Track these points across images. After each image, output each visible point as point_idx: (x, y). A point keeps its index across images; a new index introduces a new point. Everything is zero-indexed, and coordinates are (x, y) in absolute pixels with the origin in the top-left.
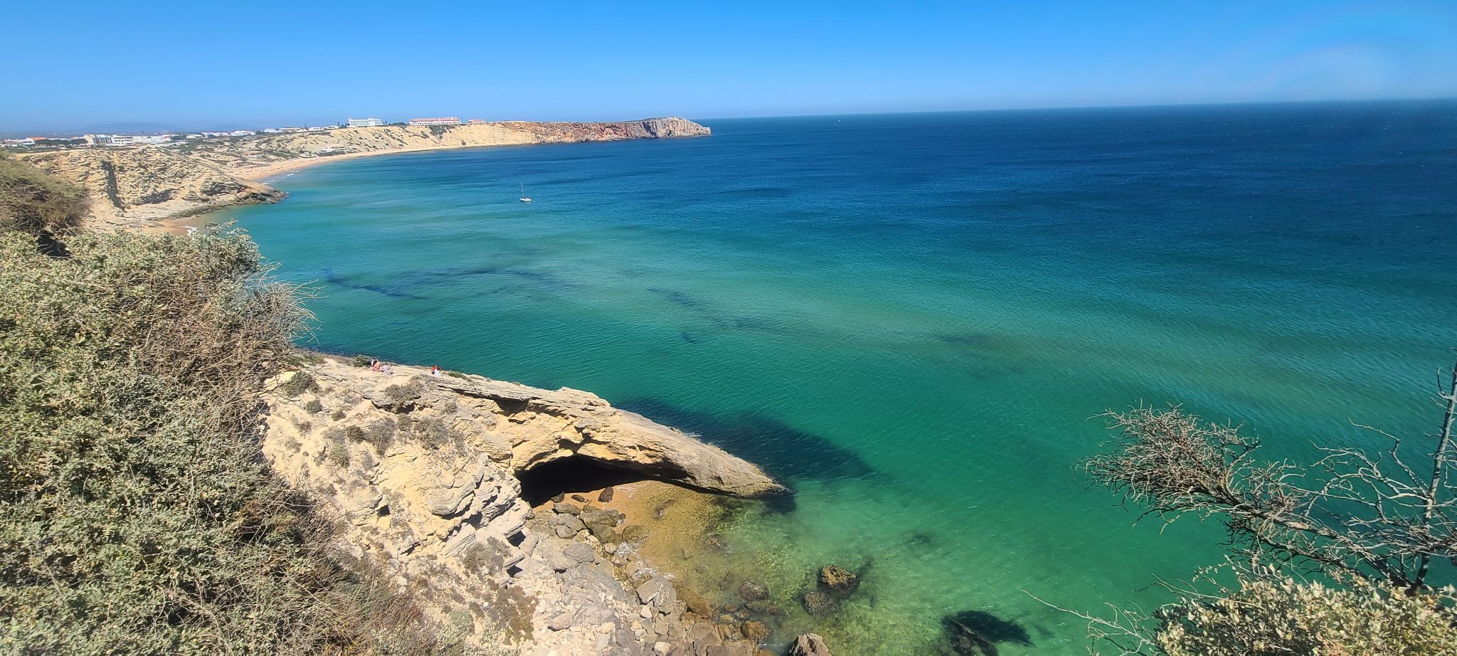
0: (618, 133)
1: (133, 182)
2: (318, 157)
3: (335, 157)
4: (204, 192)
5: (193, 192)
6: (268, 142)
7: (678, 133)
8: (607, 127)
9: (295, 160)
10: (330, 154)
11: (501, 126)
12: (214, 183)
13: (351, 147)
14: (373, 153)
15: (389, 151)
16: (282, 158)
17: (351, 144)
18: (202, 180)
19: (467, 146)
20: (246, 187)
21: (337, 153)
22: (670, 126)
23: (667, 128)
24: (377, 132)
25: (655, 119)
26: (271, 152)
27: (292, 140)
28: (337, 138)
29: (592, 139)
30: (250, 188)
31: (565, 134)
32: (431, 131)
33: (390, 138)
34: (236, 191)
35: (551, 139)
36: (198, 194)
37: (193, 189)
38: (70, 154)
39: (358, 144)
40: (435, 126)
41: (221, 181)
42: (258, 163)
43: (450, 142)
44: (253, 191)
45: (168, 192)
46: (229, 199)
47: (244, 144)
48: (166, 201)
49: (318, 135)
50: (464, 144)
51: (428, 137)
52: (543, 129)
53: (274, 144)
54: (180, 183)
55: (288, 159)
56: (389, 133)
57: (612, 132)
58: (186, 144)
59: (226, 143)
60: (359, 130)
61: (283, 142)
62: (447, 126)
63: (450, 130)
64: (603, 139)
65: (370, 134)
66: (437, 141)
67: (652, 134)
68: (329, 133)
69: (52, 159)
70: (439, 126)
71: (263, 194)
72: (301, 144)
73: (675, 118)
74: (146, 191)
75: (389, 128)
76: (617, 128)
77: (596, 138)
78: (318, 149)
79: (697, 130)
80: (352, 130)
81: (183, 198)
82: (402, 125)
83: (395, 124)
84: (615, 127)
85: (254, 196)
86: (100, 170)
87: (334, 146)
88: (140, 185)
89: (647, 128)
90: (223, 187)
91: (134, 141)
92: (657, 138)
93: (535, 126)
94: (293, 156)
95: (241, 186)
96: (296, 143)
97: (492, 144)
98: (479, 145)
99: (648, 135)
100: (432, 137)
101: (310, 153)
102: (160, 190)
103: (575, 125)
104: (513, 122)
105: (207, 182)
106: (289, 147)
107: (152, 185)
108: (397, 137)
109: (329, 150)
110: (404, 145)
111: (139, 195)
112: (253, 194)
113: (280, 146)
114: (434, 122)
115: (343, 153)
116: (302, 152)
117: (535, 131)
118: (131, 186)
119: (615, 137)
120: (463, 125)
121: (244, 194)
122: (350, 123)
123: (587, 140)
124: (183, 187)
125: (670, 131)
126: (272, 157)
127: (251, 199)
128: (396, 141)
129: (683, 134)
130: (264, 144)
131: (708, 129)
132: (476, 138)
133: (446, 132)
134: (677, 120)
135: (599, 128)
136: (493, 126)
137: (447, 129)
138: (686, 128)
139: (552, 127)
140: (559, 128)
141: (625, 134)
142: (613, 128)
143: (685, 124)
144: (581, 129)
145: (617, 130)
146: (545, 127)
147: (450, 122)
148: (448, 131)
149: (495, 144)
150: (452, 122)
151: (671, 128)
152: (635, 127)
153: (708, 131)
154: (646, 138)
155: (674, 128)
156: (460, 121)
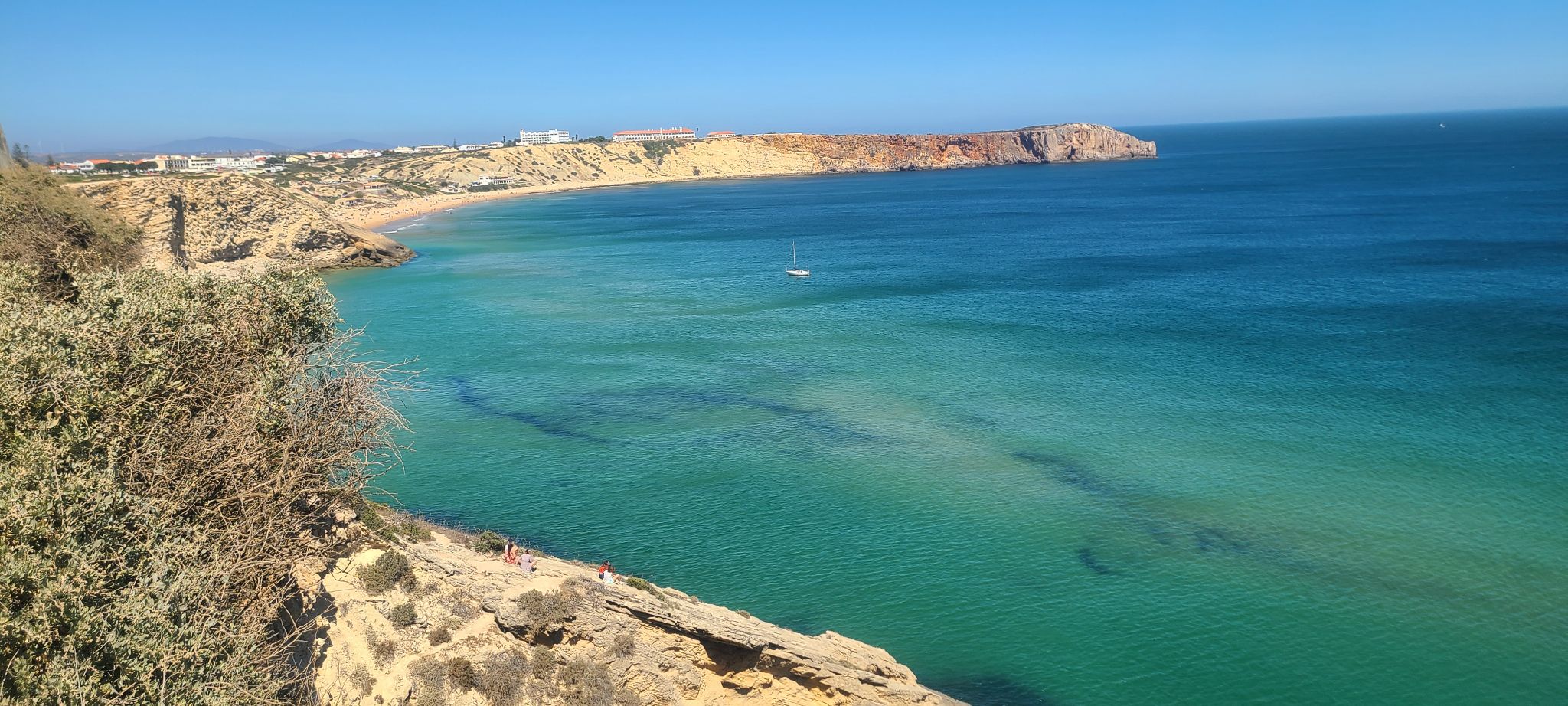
0: (972, 153)
1: (205, 227)
2: (467, 193)
3: (493, 194)
4: (298, 245)
5: (282, 245)
6: (397, 168)
7: (1088, 153)
8: (951, 143)
9: (433, 198)
10: (486, 188)
11: (762, 142)
12: (313, 232)
13: (518, 178)
14: (550, 187)
15: (576, 184)
16: (415, 194)
17: (519, 172)
18: (297, 226)
19: (701, 176)
20: (356, 239)
21: (495, 188)
22: (1074, 140)
23: (1068, 143)
24: (561, 152)
25: (1043, 127)
26: (399, 184)
27: (432, 165)
28: (499, 163)
29: (922, 165)
30: (362, 241)
31: (872, 155)
32: (645, 150)
33: (580, 163)
34: (342, 244)
35: (847, 165)
36: (289, 248)
37: (282, 240)
38: (134, 184)
39: (530, 173)
40: (653, 143)
41: (323, 229)
42: (378, 201)
43: (675, 170)
44: (366, 246)
45: (249, 243)
46: (330, 257)
47: (363, 170)
48: (243, 257)
49: (471, 158)
50: (697, 173)
51: (640, 161)
52: (835, 147)
53: (406, 171)
54: (267, 230)
55: (422, 196)
56: (578, 154)
57: (959, 152)
58: (284, 171)
59: (339, 170)
60: (535, 150)
61: (419, 168)
62: (673, 144)
63: (678, 149)
64: (942, 165)
65: (549, 156)
66: (653, 168)
67: (1036, 154)
68: (488, 154)
69: (110, 192)
70: (660, 142)
71: (379, 251)
72: (445, 171)
73: (1085, 126)
74: (220, 242)
75: (580, 146)
76: (969, 144)
77: (929, 164)
78: (469, 179)
79: (1129, 146)
80: (522, 150)
81: (267, 255)
82: (601, 141)
83: (590, 140)
84: (965, 142)
85: (366, 253)
86: (167, 208)
87: (493, 175)
88: (214, 232)
89: (1028, 142)
90: (324, 239)
91: (216, 165)
92: (1047, 162)
93: (821, 141)
94: (431, 191)
95: (350, 237)
96: (437, 171)
97: (744, 174)
98: (721, 175)
99: (1028, 156)
100: (646, 161)
101: (456, 186)
102: (238, 241)
103: (893, 140)
104: (783, 135)
105: (304, 229)
106: (427, 177)
107: (229, 233)
108: (591, 161)
109: (485, 182)
110: (601, 175)
111: (210, 247)
112: (366, 250)
113: (413, 174)
114: (653, 136)
115: (505, 187)
116: (444, 185)
117: (820, 151)
118: (203, 233)
119: (964, 161)
120: (698, 141)
121: (352, 250)
122: (522, 138)
123: (912, 167)
124: (270, 237)
125: (1073, 151)
126: (400, 192)
127: (361, 258)
128: (588, 168)
129: (1098, 154)
130: (392, 172)
131: (1152, 145)
132: (718, 164)
133: (670, 153)
134: (1088, 128)
135: (936, 144)
136: (748, 142)
137: (672, 147)
138: (1106, 143)
139: (850, 143)
140: (862, 146)
141: (984, 155)
142: (962, 144)
143: (1104, 135)
144: (902, 147)
145: (969, 149)
146: (839, 144)
147: (678, 135)
148: (672, 151)
149: (749, 174)
150: (682, 135)
151: (1075, 143)
152: (1004, 142)
153: (1150, 149)
154: (1024, 163)
155: (1082, 144)
156: (694, 135)
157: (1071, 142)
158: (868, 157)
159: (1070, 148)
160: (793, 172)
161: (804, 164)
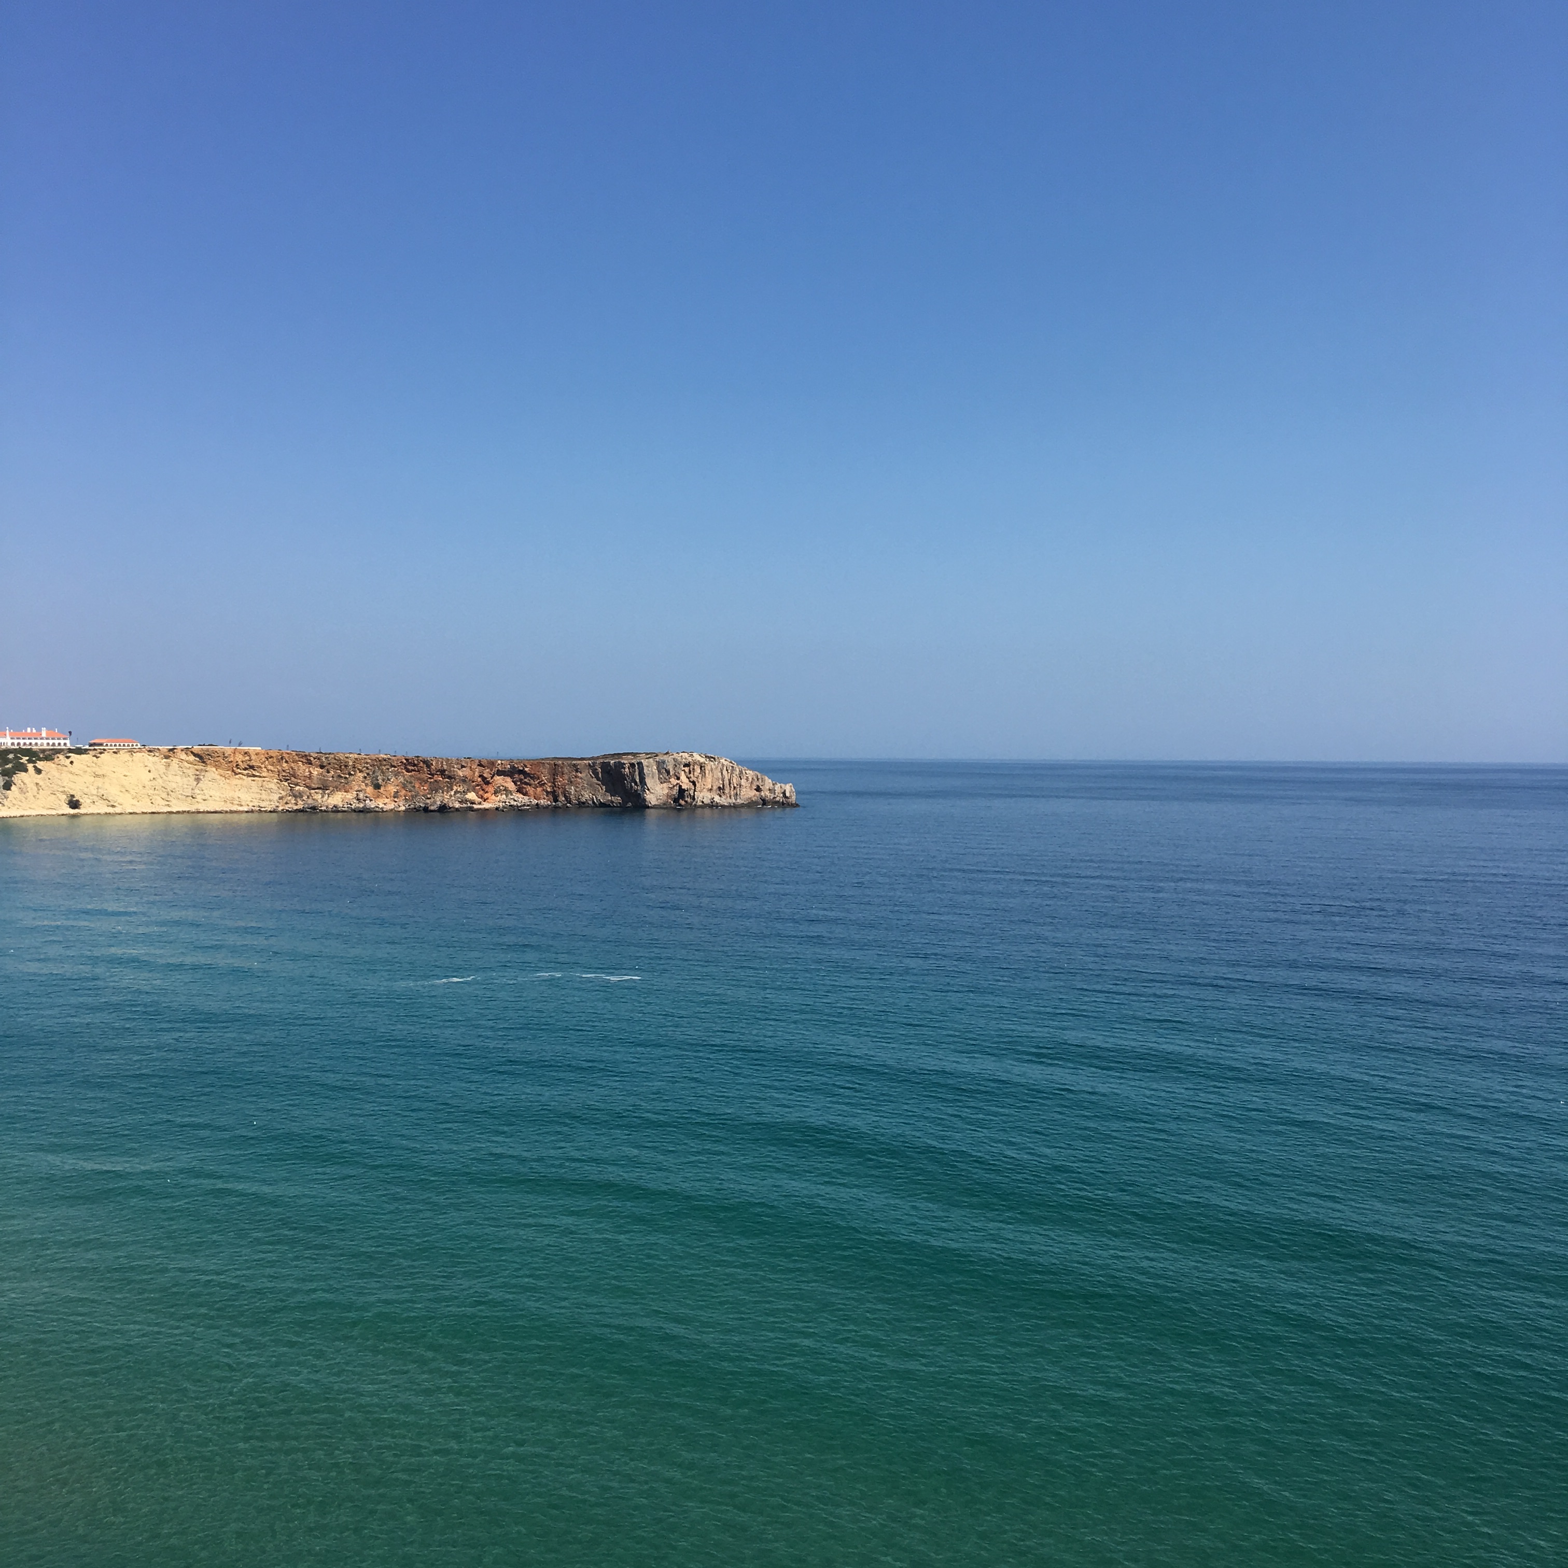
0: (530, 789)
7: (703, 796)
8: (500, 773)
11: (192, 758)
19: (82, 811)
22: (683, 777)
23: (674, 781)
25: (637, 755)
29: (458, 805)
31: (377, 787)
35: (334, 800)
43: (35, 799)
50: (74, 804)
52: (316, 771)
57: (511, 786)
62: (33, 755)
63: (40, 764)
64: (486, 805)
67: (628, 795)
70: (7, 751)
73: (697, 757)
76: (527, 775)
77: (467, 804)
79: (759, 788)
84: (522, 772)
89: (615, 777)
92: (644, 806)
93: (291, 763)
97: (159, 809)
98: (118, 810)
103: (410, 764)
104: (228, 750)
117: (289, 778)
119: (520, 800)
120: (79, 751)
123: (442, 807)
125: (682, 791)
129: (718, 798)
131: (789, 789)
132: (113, 792)
133: (26, 770)
134: (702, 760)
135: (477, 774)
136: (167, 757)
137: (29, 761)
138: (726, 782)
139: (342, 765)
140: (361, 771)
141: (547, 792)
142: (516, 776)
143: (725, 772)
144: (425, 776)
145: (526, 784)
146: (322, 767)
147: (39, 742)
148: (30, 767)
149: (166, 808)
150: (45, 742)
151: (685, 784)
152: (579, 775)
153: (788, 794)
154: (609, 806)
155: (694, 783)
156: (68, 742)
157: (678, 778)
158: (370, 790)
159: (677, 788)
160: (245, 808)
161: (264, 797)
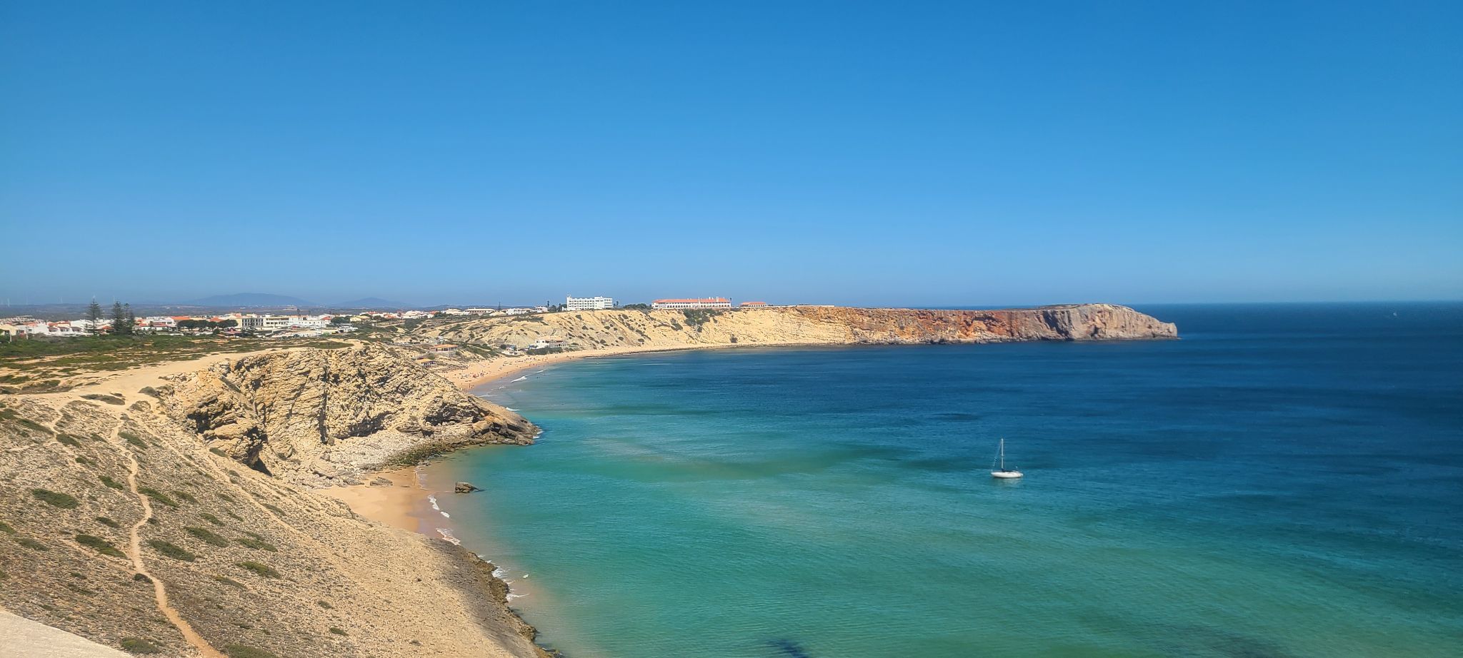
0: (996, 329)
1: (345, 400)
2: (526, 356)
3: (551, 357)
4: (428, 419)
5: (415, 419)
6: (457, 329)
7: (1111, 332)
8: (976, 319)
9: (496, 360)
10: (543, 352)
11: (796, 312)
12: (444, 404)
13: (571, 342)
14: (600, 352)
15: (624, 349)
16: (480, 356)
17: (571, 336)
18: (429, 399)
19: (738, 344)
20: (487, 413)
21: (552, 351)
22: (1097, 320)
23: (1091, 323)
24: (608, 318)
25: (1064, 306)
26: (464, 346)
27: (491, 327)
28: (548, 330)
29: (951, 339)
30: (493, 415)
31: (902, 328)
32: (685, 318)
33: (626, 329)
34: (471, 418)
35: (877, 337)
36: (421, 422)
37: (415, 414)
39: (581, 337)
40: (692, 311)
41: (454, 401)
43: (714, 337)
44: (496, 420)
45: (381, 416)
46: (459, 432)
47: (424, 332)
48: (374, 432)
49: (525, 322)
50: (734, 340)
51: (681, 328)
52: (866, 319)
53: (466, 333)
54: (400, 403)
55: (487, 358)
56: (625, 320)
57: (984, 327)
58: (356, 331)
59: (400, 330)
60: (584, 315)
61: (478, 330)
62: (713, 313)
63: (716, 318)
64: (969, 339)
65: (597, 322)
66: (693, 335)
67: (1060, 332)
68: (541, 319)
70: (699, 310)
71: (510, 426)
72: (503, 334)
73: (1106, 306)
74: (357, 416)
75: (626, 312)
76: (993, 320)
77: (957, 338)
78: (526, 342)
79: (1150, 327)
80: (573, 315)
81: (398, 429)
82: (644, 308)
83: (634, 307)
84: (990, 318)
85: (496, 428)
87: (548, 338)
88: (352, 406)
89: (1051, 320)
90: (454, 412)
91: (289, 324)
92: (1072, 340)
93: (851, 314)
94: (494, 353)
95: (480, 410)
96: (496, 332)
97: (779, 343)
98: (757, 343)
99: (1052, 334)
100: (686, 328)
101: (515, 349)
102: (373, 414)
103: (921, 314)
104: (816, 307)
105: (436, 402)
106: (485, 339)
107: (366, 405)
108: (636, 327)
109: (541, 345)
110: (646, 340)
111: (348, 421)
112: (495, 425)
113: (472, 336)
114: (691, 305)
115: (560, 351)
116: (504, 347)
117: (851, 323)
118: (342, 407)
119: (989, 336)
120: (736, 310)
121: (482, 425)
122: (568, 303)
123: (942, 340)
124: (402, 409)
125: (1096, 330)
126: (467, 354)
128: (634, 333)
129: (1121, 334)
130: (452, 334)
131: (1172, 327)
132: (754, 332)
133: (709, 321)
134: (1110, 309)
135: (962, 320)
136: (782, 312)
137: (711, 316)
138: (1127, 323)
139: (881, 316)
140: (892, 319)
141: (1007, 331)
142: (987, 320)
143: (1126, 316)
144: (931, 321)
145: (993, 325)
146: (870, 317)
147: (715, 304)
148: (711, 319)
149: (783, 342)
150: (718, 304)
151: (1098, 323)
152: (1027, 319)
153: (1171, 330)
154: (1048, 339)
155: (1104, 323)
156: (730, 304)
157: (1094, 321)
158: (897, 330)
159: (1093, 327)
160: (826, 342)
161: (836, 335)
